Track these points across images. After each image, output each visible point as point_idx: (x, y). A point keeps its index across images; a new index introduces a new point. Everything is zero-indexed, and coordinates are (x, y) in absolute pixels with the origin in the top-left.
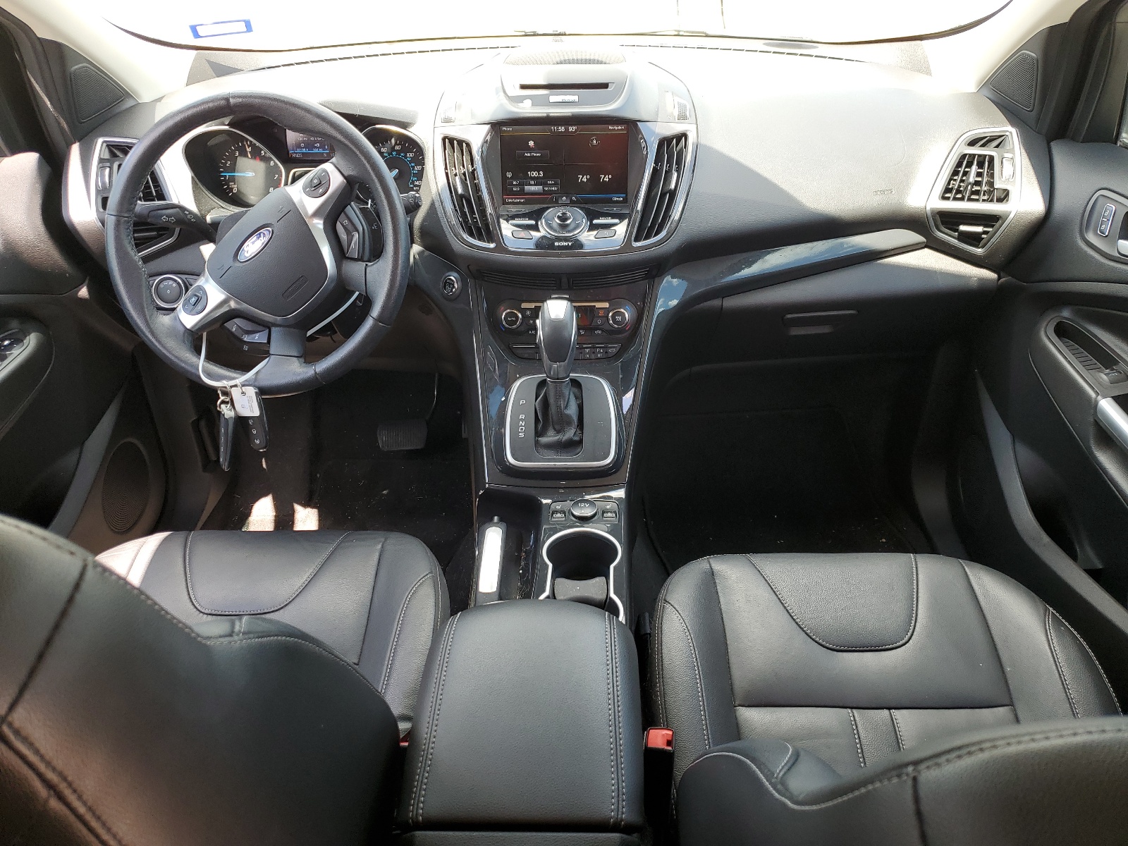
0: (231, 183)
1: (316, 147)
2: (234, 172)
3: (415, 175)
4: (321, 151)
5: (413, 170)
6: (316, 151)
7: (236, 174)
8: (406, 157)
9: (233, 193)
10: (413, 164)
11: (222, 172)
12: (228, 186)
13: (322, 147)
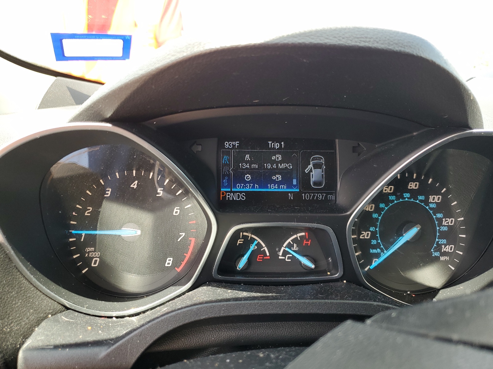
0: (88, 249)
1: (274, 182)
2: (96, 230)
3: (443, 235)
4: (284, 189)
5: (440, 224)
6: (273, 188)
7: (98, 232)
8: (426, 202)
9: (91, 269)
10: (439, 215)
11: (75, 227)
12: (83, 254)
13: (287, 180)
